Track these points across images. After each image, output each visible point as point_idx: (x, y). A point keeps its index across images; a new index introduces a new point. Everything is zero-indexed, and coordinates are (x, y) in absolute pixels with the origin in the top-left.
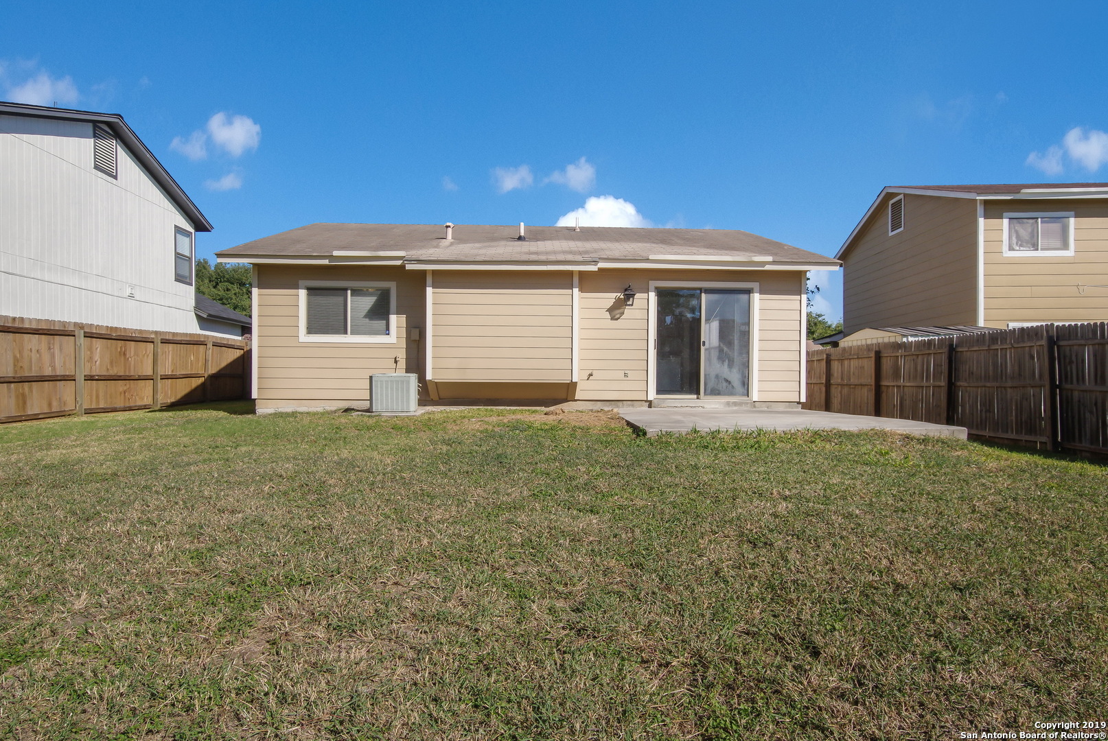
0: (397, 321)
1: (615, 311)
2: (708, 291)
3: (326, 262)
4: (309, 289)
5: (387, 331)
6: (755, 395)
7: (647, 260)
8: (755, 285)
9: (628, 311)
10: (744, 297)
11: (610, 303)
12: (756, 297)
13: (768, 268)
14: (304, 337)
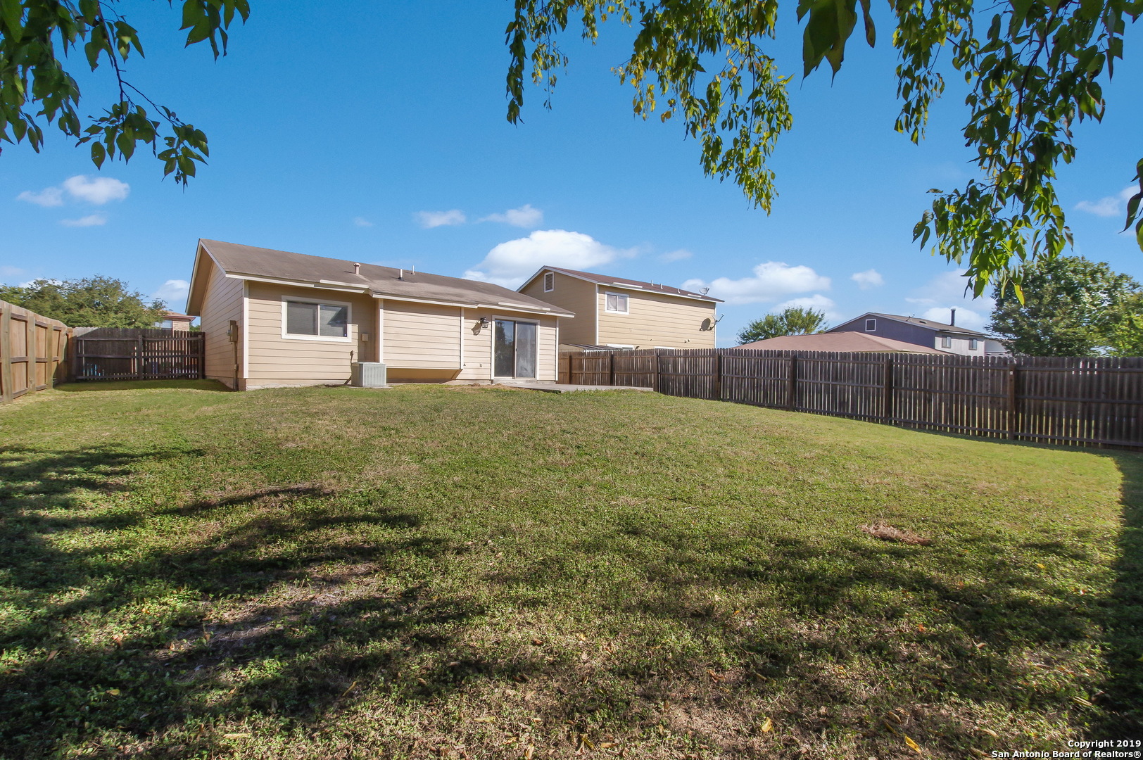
0: (352, 329)
1: (476, 330)
2: (519, 323)
3: (312, 286)
4: (289, 302)
5: (345, 334)
6: (538, 377)
7: (497, 305)
8: (538, 321)
9: (483, 331)
10: (533, 327)
11: (474, 325)
12: (539, 327)
13: (547, 314)
14: (285, 335)
